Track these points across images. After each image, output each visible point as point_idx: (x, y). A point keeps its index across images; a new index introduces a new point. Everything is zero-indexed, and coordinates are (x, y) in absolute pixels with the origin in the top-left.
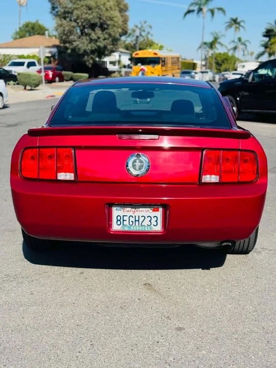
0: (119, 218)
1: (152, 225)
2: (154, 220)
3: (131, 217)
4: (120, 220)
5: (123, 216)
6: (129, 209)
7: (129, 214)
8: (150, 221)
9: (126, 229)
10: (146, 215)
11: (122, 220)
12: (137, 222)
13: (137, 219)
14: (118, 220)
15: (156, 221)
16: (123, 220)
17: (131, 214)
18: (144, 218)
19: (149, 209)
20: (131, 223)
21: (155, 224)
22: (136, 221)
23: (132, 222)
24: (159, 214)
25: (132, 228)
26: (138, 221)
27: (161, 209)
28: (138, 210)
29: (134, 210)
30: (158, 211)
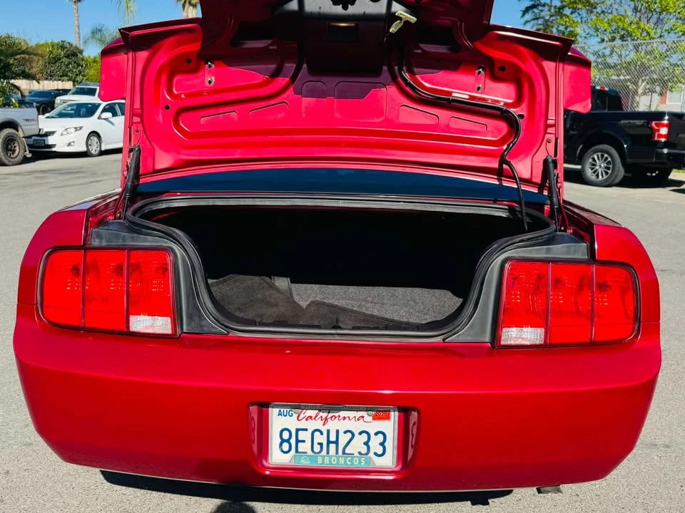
0: (286, 435)
1: (371, 454)
2: (375, 442)
3: (317, 434)
4: (288, 441)
5: (298, 430)
6: (312, 413)
7: (312, 425)
8: (366, 444)
9: (304, 463)
10: (356, 427)
11: (293, 441)
12: (333, 447)
13: (333, 438)
14: (283, 441)
15: (382, 444)
16: (298, 441)
17: (318, 424)
18: (349, 435)
19: (364, 413)
20: (317, 448)
21: (380, 452)
22: (329, 442)
23: (321, 444)
24: (390, 427)
25: (320, 460)
26: (336, 442)
27: (394, 415)
28: (336, 415)
29: (324, 415)
30: (388, 418)
